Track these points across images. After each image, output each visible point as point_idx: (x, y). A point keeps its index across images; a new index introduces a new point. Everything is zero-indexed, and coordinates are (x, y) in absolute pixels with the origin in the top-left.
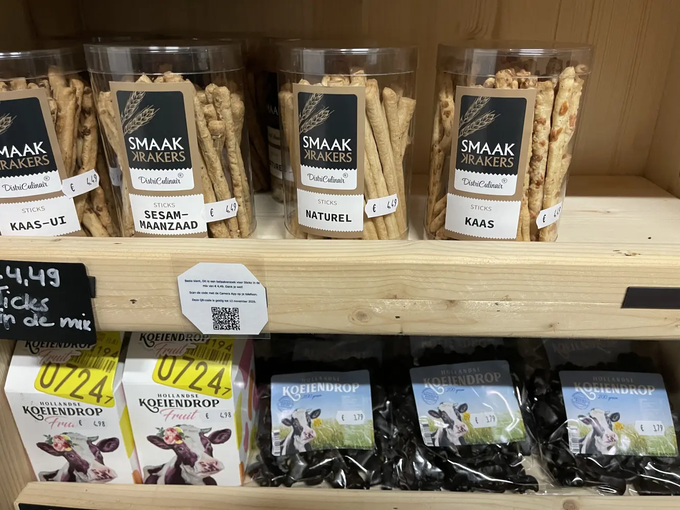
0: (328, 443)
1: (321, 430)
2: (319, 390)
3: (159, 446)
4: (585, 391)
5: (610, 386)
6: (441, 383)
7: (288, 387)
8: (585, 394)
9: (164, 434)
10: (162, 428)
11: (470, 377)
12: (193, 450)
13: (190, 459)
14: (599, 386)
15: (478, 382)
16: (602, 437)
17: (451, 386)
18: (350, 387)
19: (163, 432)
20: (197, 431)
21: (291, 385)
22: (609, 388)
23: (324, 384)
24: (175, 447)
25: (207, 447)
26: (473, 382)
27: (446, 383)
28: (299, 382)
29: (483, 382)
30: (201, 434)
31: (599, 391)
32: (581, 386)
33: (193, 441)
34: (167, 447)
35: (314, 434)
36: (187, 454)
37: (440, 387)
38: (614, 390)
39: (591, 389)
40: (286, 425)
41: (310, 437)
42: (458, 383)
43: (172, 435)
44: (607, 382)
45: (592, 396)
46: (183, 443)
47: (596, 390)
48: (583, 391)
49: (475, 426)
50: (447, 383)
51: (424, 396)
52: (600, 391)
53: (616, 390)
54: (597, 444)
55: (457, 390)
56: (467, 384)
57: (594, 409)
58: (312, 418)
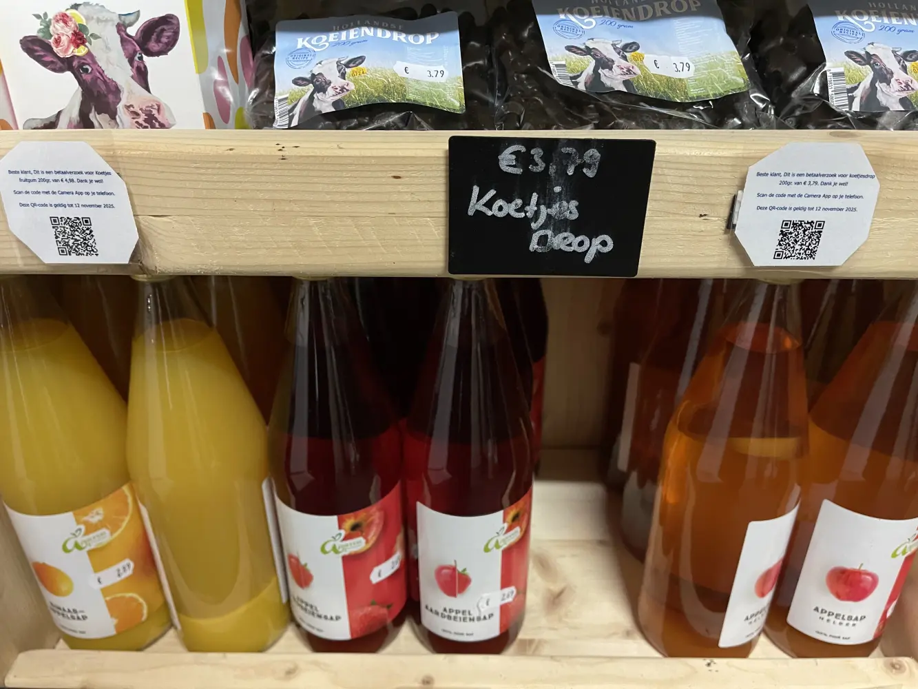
0: (376, 95)
1: (364, 80)
2: (363, 35)
3: (45, 64)
4: (856, 21)
5: (899, 16)
6: (591, 15)
7: (307, 39)
8: (856, 23)
9: (51, 29)
10: (45, 14)
11: (645, 9)
12: (110, 73)
13: (106, 96)
14: (879, 14)
15: (659, 14)
16: (889, 84)
17: (607, 18)
18: (422, 38)
19: (48, 26)
20: (112, 20)
21: (311, 35)
22: (898, 18)
23: (372, 29)
24: (75, 63)
25: (136, 64)
26: (650, 15)
27: (598, 14)
28: (327, 29)
29: (668, 12)
30: (121, 28)
31: (880, 21)
32: (849, 14)
33: (108, 48)
34: (60, 64)
35: (352, 87)
36: (99, 81)
37: (586, 19)
38: (907, 20)
39: (866, 18)
40: (300, 85)
41: (343, 92)
42: (621, 16)
43: (65, 32)
44: (894, 10)
45: (869, 27)
46: (89, 54)
47: (874, 19)
48: (853, 20)
49: (653, 70)
50: (603, 13)
51: (559, 29)
52: (883, 21)
53: (910, 20)
54: (880, 96)
55: (620, 26)
56: (638, 19)
57: (872, 44)
58: (348, 67)
